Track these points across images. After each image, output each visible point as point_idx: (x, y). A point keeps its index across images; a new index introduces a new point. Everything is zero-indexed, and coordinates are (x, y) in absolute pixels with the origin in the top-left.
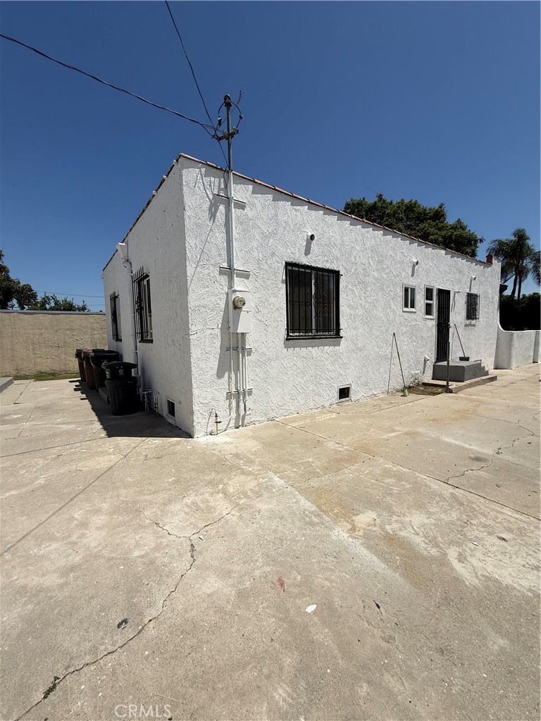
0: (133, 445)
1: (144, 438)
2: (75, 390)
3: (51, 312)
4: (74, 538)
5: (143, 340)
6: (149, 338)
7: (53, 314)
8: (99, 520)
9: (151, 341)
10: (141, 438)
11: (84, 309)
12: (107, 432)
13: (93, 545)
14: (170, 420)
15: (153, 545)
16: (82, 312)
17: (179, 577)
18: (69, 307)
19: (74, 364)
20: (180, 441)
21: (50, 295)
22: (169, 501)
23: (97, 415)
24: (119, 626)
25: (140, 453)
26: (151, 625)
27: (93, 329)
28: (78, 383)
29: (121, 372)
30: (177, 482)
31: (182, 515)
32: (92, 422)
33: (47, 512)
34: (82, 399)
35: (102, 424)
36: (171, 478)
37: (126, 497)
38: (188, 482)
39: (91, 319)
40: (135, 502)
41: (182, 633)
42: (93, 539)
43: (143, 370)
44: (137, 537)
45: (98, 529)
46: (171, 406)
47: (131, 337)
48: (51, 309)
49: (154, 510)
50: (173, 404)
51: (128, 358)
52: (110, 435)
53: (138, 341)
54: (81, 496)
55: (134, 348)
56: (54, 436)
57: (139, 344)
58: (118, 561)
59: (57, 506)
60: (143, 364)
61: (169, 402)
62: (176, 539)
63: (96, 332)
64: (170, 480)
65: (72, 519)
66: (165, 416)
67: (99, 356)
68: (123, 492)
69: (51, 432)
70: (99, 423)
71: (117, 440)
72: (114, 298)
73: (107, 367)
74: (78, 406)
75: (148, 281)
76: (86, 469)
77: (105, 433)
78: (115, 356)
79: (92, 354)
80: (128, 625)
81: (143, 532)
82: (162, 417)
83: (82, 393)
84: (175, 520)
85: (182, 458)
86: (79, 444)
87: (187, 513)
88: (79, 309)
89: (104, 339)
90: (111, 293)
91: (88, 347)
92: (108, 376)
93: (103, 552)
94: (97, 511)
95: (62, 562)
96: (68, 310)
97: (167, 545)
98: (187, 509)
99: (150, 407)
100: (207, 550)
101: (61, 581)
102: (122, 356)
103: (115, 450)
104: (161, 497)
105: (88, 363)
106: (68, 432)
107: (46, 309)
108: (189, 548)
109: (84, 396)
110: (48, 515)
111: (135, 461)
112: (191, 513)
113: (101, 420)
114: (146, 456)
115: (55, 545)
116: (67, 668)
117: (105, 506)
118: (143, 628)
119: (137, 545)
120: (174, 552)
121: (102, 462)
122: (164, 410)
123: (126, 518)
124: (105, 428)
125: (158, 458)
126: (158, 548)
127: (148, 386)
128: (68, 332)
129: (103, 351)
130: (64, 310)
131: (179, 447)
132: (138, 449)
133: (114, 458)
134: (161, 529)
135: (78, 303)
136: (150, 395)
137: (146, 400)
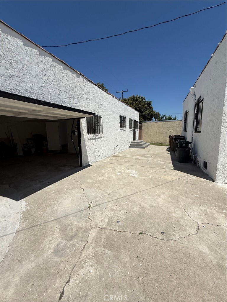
0: (183, 176)
1: (188, 175)
2: (167, 150)
3: (164, 121)
4: (155, 198)
5: (196, 131)
6: (199, 130)
7: (163, 122)
8: (163, 197)
9: (200, 132)
10: (187, 174)
11: (175, 119)
12: (174, 168)
13: (160, 203)
14: (204, 170)
15: (181, 216)
16: (175, 120)
17: (188, 234)
18: (170, 119)
19: (168, 141)
20: (207, 181)
21: (164, 115)
22: (193, 204)
23: (172, 161)
24: (162, 233)
25: (185, 180)
26: (172, 241)
27: (177, 127)
28: (168, 148)
29: (184, 145)
30: (199, 198)
31: (197, 212)
32: (169, 163)
33: (150, 187)
34: (168, 154)
35: (173, 164)
36: (196, 195)
37: (175, 194)
38: (205, 200)
39: (177, 123)
40: (178, 197)
41: (183, 254)
42: (161, 201)
43: (194, 145)
44: (175, 210)
45: (163, 199)
46: (205, 164)
47: (191, 130)
48: (164, 120)
49: (185, 204)
50: (206, 163)
51: (189, 139)
52: (175, 169)
53: (194, 132)
54: (160, 186)
55: (191, 135)
56: (157, 164)
57: (194, 133)
58: (166, 213)
59: (153, 186)
60: (195, 142)
61: (205, 162)
62: (191, 220)
63: (178, 128)
64: (196, 196)
65: (156, 192)
66: (202, 168)
67: (177, 138)
68: (174, 191)
69: (156, 163)
70: (172, 164)
71: (177, 172)
72: (186, 113)
73: (179, 142)
74: (166, 156)
75: (203, 103)
76: (164, 178)
77: (173, 168)
78: (183, 138)
79: (174, 137)
80: (164, 235)
81: (178, 209)
82: (200, 168)
83: (169, 152)
84: (193, 213)
85: (205, 189)
86: (163, 169)
87: (200, 213)
88: (173, 119)
89: (180, 131)
90: (185, 111)
91: (174, 134)
92: (178, 146)
93: (163, 207)
94: (164, 194)
95: (150, 203)
96: (170, 120)
97: (187, 220)
98: (200, 211)
99: (195, 162)
100: (206, 234)
101: (149, 208)
102: (186, 139)
103: (175, 175)
104: (189, 200)
105: (172, 140)
106: (161, 164)
107: (162, 120)
108: (197, 227)
109: (169, 153)
110: (150, 188)
111: (182, 182)
112: (202, 214)
113: (173, 163)
114: (187, 182)
115: (149, 197)
116: (145, 232)
117: (167, 193)
118: (169, 240)
119: (174, 212)
120: (189, 224)
121: (170, 178)
122: (202, 165)
123: (173, 201)
124: (173, 166)
125: (193, 185)
126: (182, 218)
127: (195, 153)
128: (168, 128)
129: (179, 136)
130: (168, 120)
131: (205, 184)
132: (185, 178)
133: (174, 178)
134: (186, 212)
135: (173, 117)
136: (196, 157)
137: (193, 159)
